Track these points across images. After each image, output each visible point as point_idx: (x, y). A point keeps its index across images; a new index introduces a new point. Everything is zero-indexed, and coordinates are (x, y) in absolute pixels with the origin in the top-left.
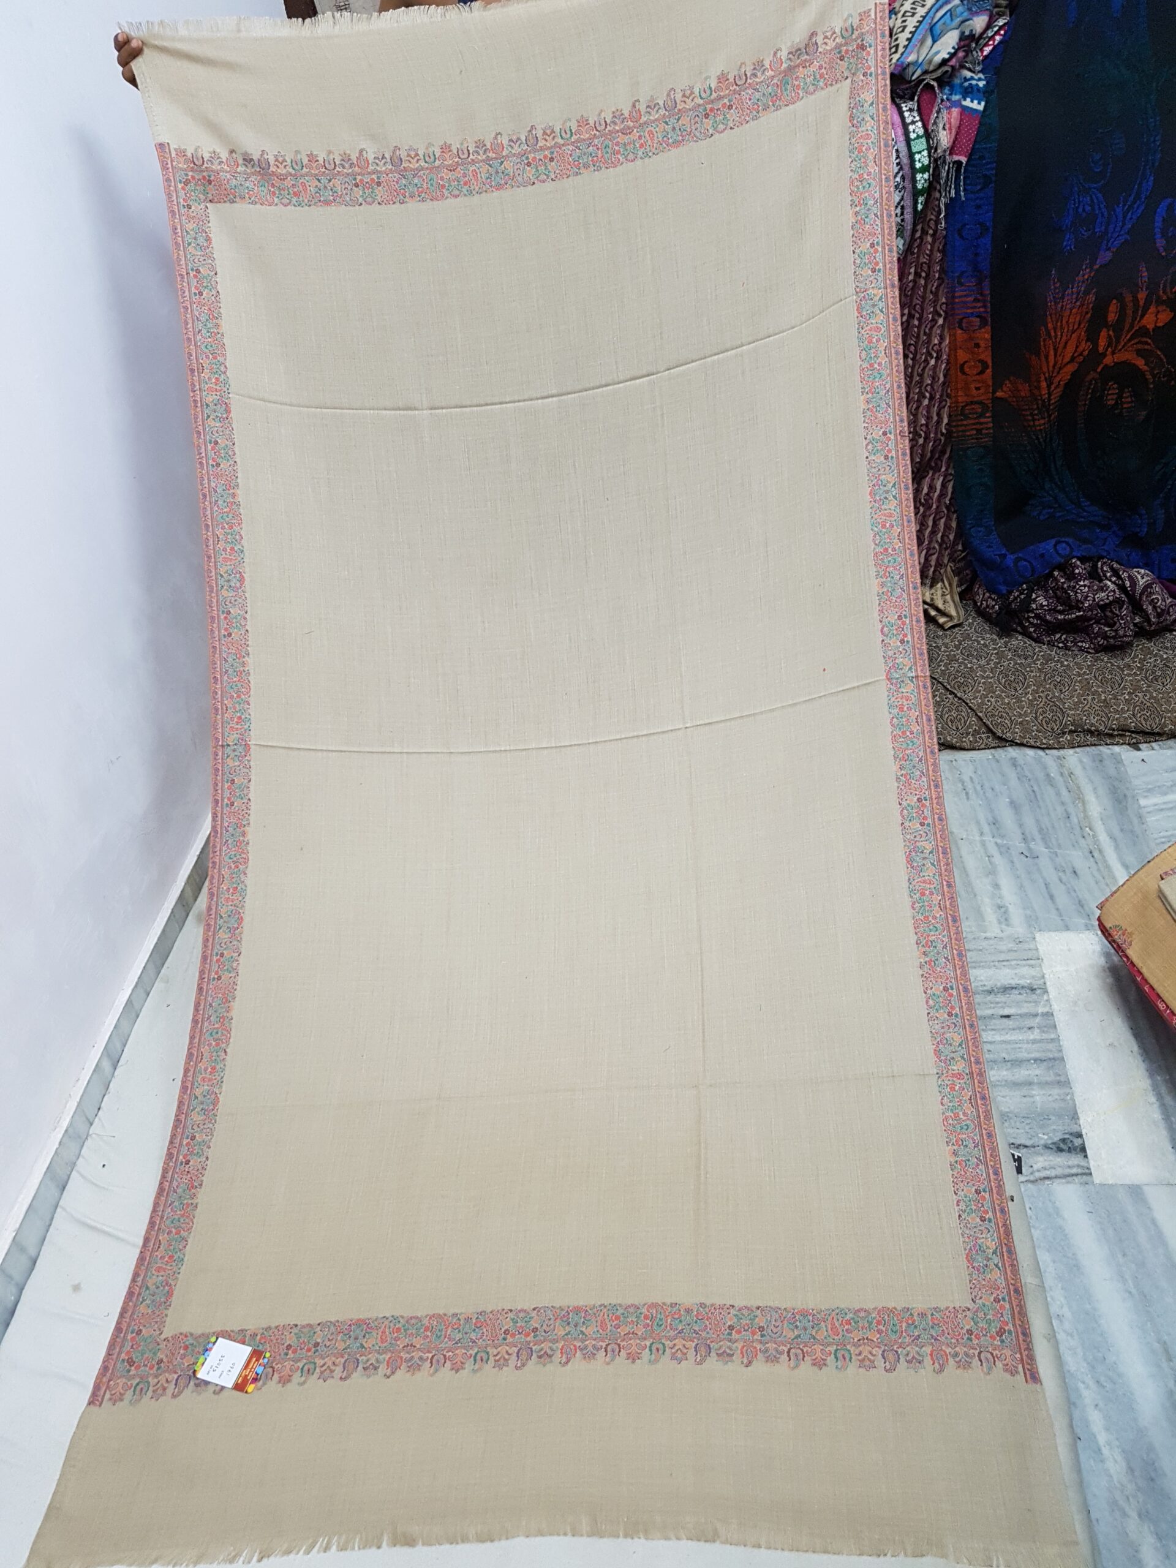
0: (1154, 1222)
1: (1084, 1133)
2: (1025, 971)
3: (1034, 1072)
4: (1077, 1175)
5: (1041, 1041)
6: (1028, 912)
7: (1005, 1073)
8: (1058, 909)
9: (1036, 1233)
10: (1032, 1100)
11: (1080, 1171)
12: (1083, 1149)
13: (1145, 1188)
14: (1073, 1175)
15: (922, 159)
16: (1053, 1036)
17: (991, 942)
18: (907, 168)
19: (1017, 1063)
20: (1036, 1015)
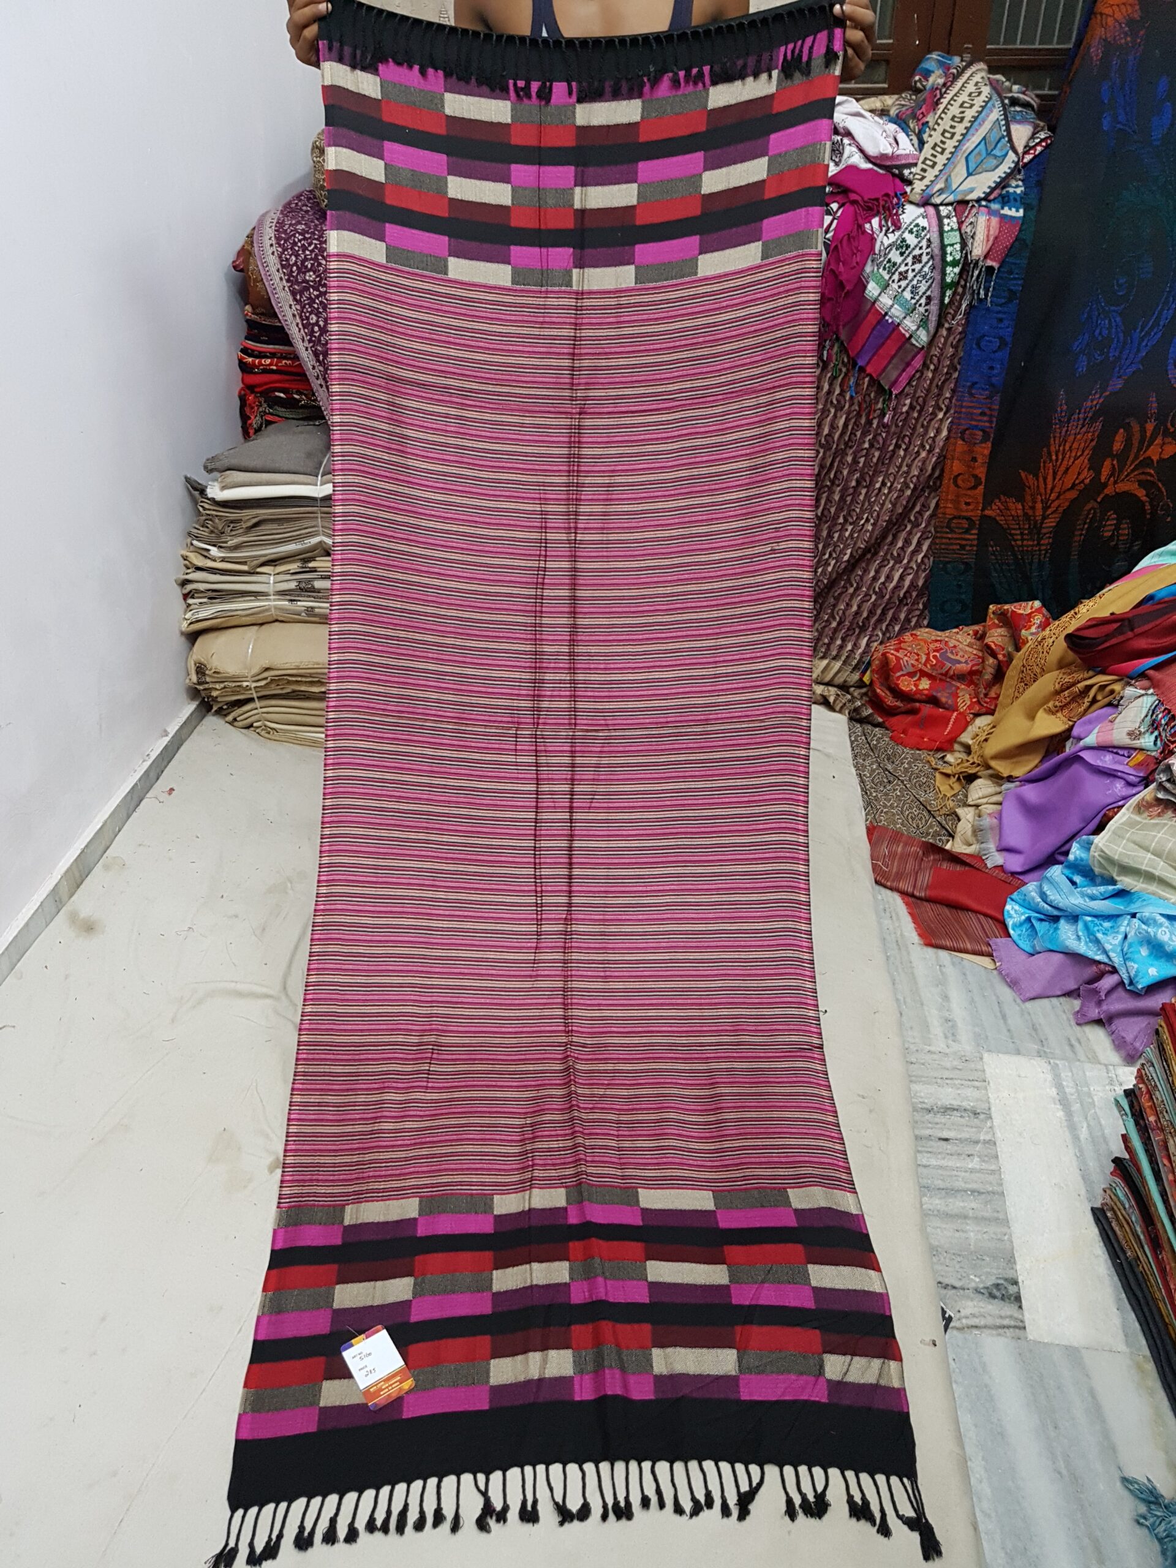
0: (1092, 1393)
1: (1020, 1281)
2: (969, 1092)
3: (971, 1205)
4: (1008, 1327)
5: (980, 1171)
6: (977, 1029)
7: (937, 1201)
8: (1009, 1030)
9: (958, 1390)
10: (963, 1235)
11: (1012, 1323)
12: (1018, 1299)
13: (1083, 1351)
14: (1004, 1327)
15: (954, 253)
16: (993, 1167)
17: (935, 1056)
18: (938, 259)
19: (951, 1192)
20: (977, 1142)
